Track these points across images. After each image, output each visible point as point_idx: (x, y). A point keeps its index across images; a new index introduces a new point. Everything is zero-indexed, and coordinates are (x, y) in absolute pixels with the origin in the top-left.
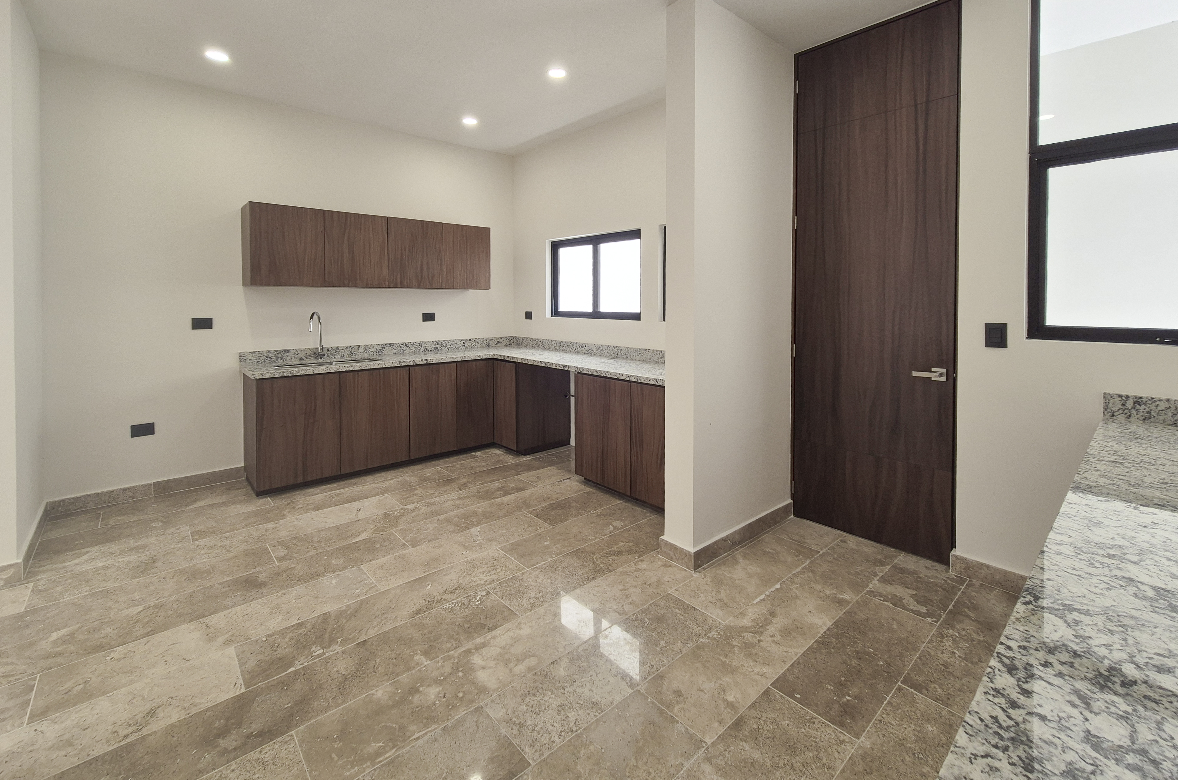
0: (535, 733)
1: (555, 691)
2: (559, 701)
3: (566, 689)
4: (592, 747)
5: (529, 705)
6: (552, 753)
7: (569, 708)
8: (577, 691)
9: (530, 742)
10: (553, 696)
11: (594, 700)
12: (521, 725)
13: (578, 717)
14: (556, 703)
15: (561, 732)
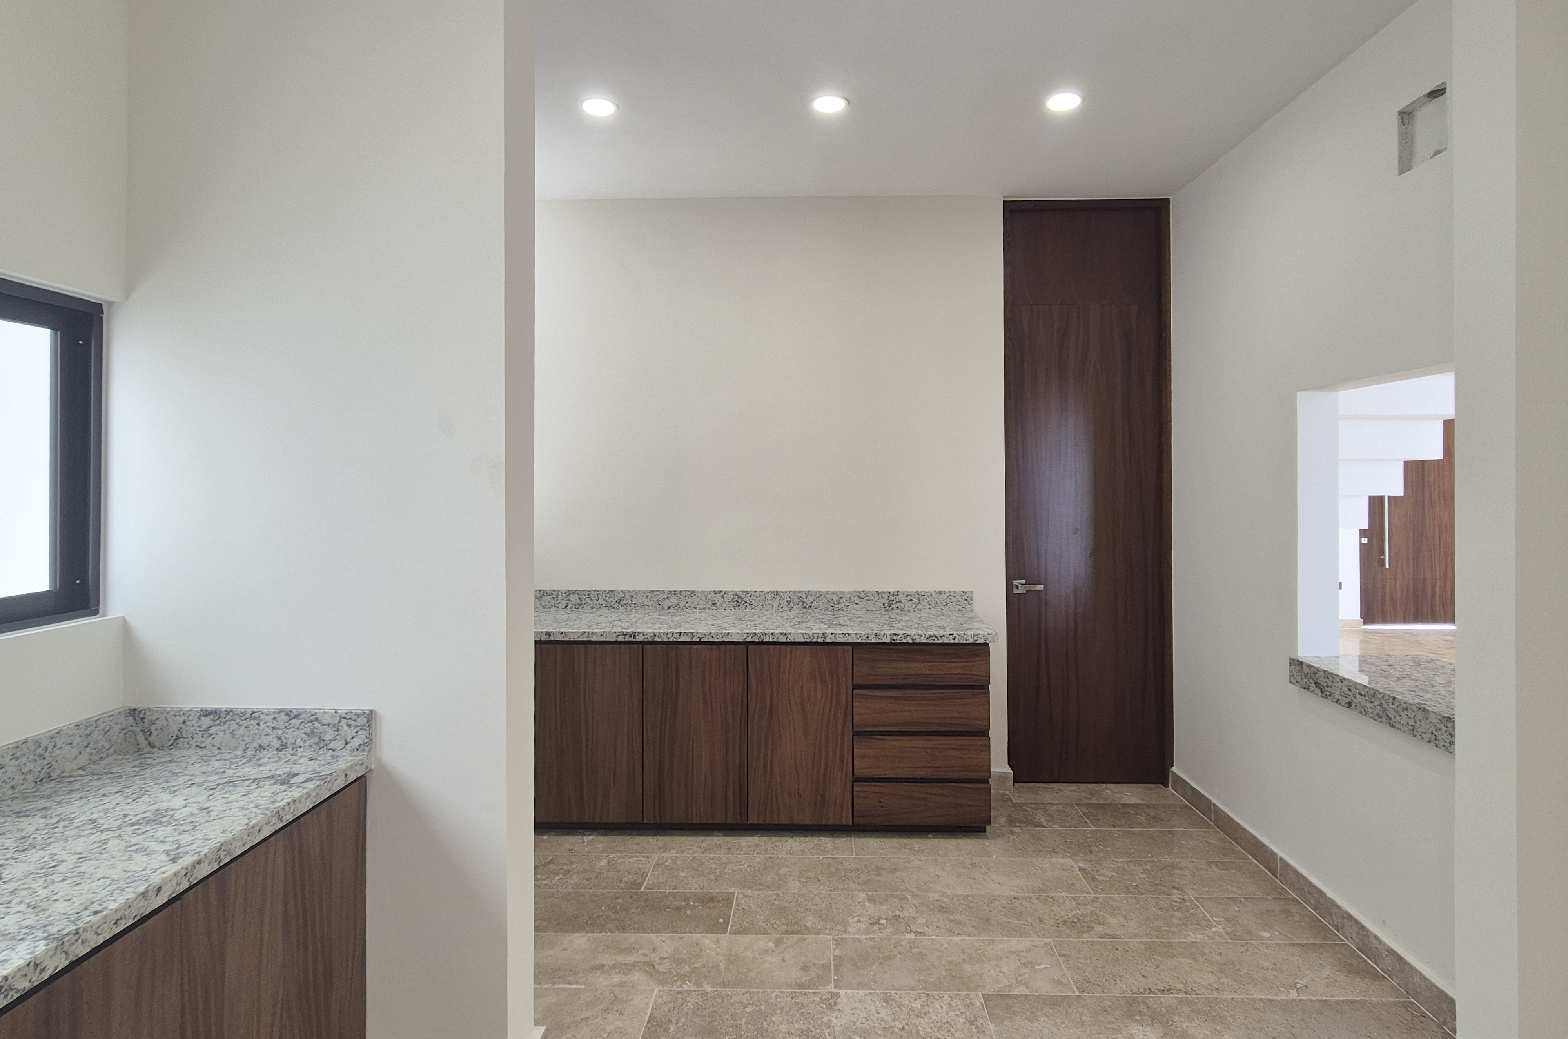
0: (962, 1010)
1: (913, 1031)
2: (918, 1021)
3: (901, 1027)
4: (922, 978)
5: (952, 1034)
6: (959, 991)
7: (913, 1011)
8: (891, 1019)
9: (971, 1007)
10: (920, 1028)
11: (884, 1004)
12: (971, 1023)
13: (912, 1000)
14: (924, 1022)
15: (937, 999)
